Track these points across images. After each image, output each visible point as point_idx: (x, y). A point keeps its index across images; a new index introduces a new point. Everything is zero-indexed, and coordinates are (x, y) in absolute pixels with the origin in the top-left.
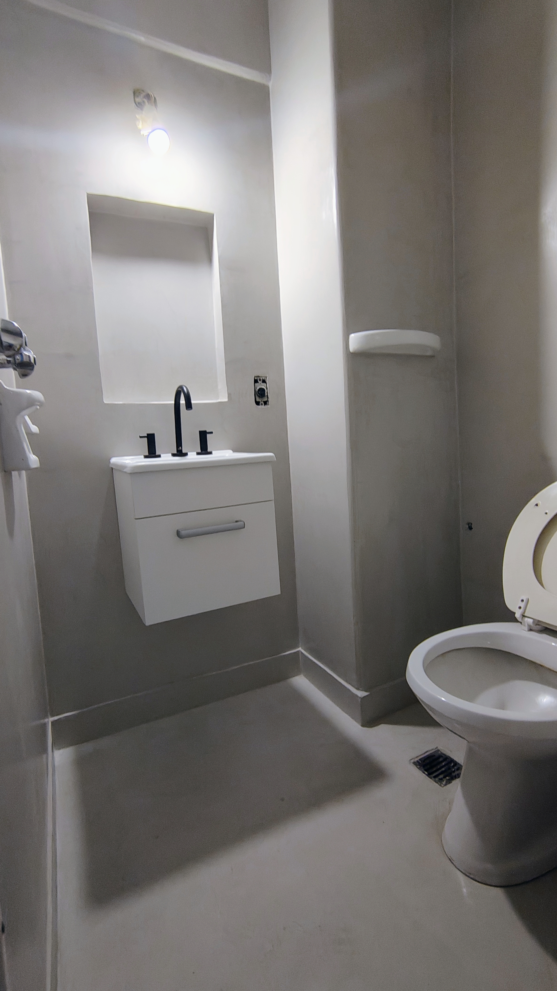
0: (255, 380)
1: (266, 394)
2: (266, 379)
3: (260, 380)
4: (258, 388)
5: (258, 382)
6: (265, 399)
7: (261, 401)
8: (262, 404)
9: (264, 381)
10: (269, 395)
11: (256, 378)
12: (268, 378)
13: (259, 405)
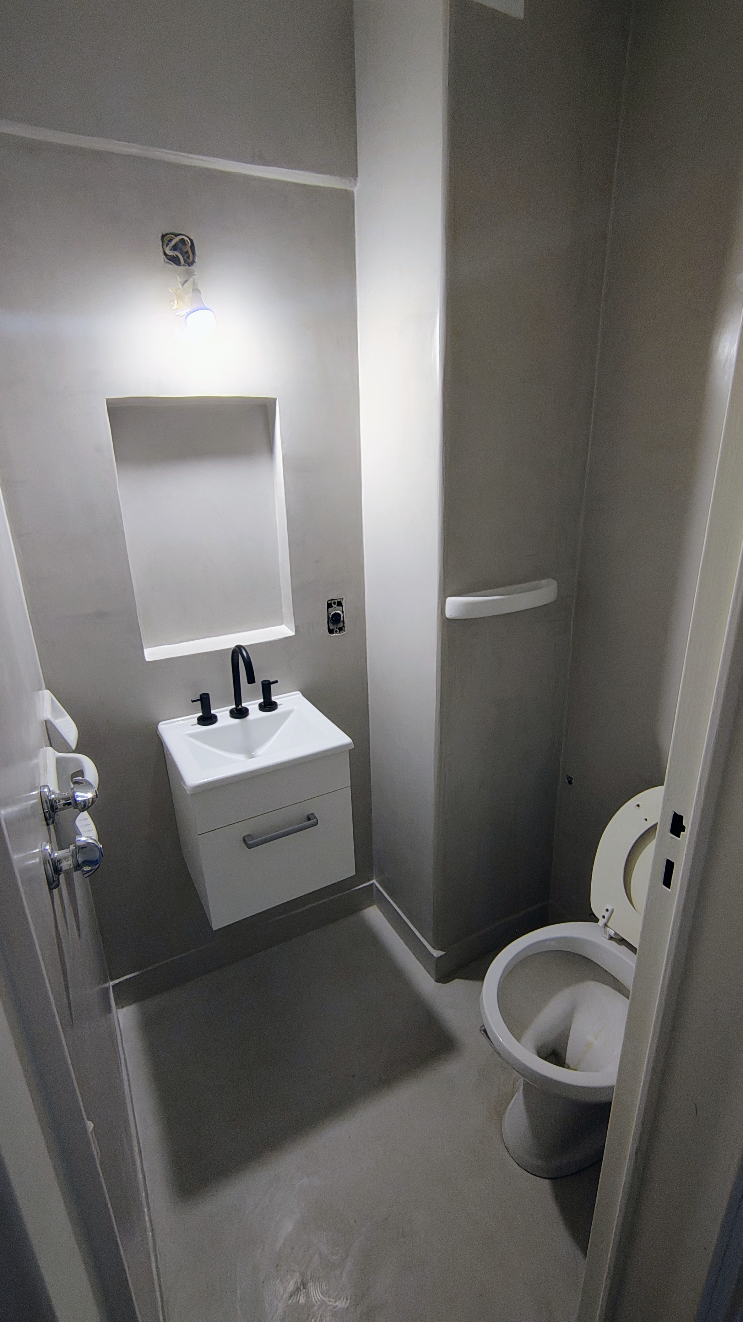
0: (328, 604)
1: (342, 619)
2: (342, 601)
3: (334, 603)
4: (332, 613)
5: (332, 607)
6: (341, 625)
7: (335, 628)
8: (336, 632)
9: (340, 604)
10: (345, 619)
11: (329, 602)
12: (344, 599)
13: (333, 634)
